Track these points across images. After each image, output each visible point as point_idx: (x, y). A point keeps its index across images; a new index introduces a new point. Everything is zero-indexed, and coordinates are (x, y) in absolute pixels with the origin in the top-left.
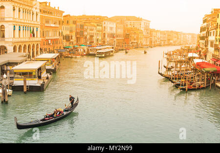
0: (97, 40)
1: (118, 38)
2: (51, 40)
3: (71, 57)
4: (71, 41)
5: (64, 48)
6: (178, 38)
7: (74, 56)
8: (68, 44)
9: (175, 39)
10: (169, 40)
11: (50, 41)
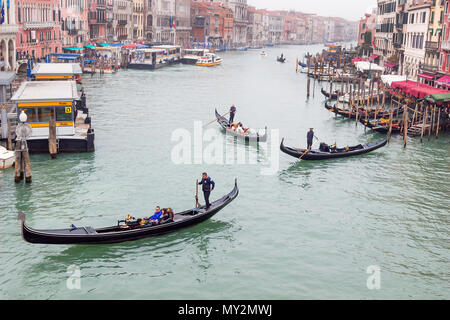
0: (135, 31)
1: (178, 28)
2: (37, 30)
3: (93, 73)
4: (80, 33)
5: (65, 50)
6: (307, 28)
7: (98, 71)
8: (72, 40)
9: (301, 31)
10: (288, 32)
11: (34, 32)
